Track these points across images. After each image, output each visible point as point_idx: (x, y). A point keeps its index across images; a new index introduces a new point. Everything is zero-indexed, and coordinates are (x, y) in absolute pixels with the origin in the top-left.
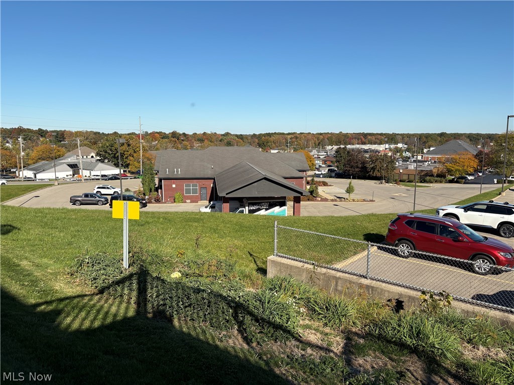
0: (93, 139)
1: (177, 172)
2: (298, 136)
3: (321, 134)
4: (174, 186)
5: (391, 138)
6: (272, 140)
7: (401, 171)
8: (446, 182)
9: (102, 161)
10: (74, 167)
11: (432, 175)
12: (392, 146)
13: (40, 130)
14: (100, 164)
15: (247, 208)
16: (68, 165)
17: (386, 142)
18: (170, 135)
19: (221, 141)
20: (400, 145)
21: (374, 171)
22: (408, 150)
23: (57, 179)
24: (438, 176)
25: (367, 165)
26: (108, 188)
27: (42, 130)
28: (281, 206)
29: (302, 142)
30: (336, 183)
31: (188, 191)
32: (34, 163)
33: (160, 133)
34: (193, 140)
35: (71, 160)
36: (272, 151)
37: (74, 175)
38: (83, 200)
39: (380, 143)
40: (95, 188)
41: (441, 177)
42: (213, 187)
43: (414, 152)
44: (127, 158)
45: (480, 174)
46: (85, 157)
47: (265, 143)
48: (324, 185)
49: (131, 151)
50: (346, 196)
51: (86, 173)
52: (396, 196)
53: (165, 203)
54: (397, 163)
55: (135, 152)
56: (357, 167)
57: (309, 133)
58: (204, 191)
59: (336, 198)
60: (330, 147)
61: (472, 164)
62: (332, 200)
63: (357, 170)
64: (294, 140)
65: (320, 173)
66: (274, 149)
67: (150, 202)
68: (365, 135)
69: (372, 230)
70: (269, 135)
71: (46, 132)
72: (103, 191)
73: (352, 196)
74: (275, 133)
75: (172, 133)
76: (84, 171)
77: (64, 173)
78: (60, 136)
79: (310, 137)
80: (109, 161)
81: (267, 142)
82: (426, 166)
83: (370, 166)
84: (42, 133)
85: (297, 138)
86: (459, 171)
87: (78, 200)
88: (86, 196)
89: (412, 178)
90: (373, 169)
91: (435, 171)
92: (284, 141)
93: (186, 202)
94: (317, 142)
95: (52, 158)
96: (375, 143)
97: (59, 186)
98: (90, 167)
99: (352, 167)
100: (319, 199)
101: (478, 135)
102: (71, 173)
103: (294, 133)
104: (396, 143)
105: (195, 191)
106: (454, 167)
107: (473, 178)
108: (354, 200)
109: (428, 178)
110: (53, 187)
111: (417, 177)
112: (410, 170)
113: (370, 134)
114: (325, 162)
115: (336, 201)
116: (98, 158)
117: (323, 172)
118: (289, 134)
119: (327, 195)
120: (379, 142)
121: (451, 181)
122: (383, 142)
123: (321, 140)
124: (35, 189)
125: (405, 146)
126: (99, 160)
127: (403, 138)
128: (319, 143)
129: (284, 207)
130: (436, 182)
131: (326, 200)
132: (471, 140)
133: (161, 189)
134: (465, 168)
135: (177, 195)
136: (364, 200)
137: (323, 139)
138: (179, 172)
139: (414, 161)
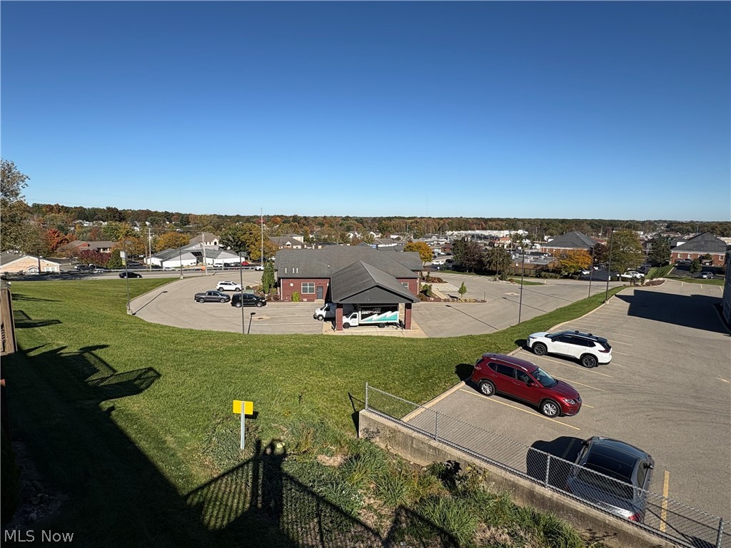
0: (218, 224)
1: (295, 271)
2: (419, 220)
3: (442, 219)
4: (292, 285)
5: (511, 224)
6: (392, 225)
7: (517, 265)
8: (561, 278)
9: (224, 249)
10: (198, 254)
11: (548, 271)
12: (513, 232)
13: (166, 213)
14: (223, 253)
15: (360, 312)
16: (193, 253)
17: (507, 229)
18: (291, 219)
19: (340, 225)
20: (520, 232)
21: (490, 265)
22: (527, 237)
23: (182, 266)
24: (553, 271)
25: (484, 259)
26: (230, 284)
27: (168, 213)
28: (393, 311)
29: (423, 226)
30: (451, 279)
31: (305, 290)
32: (161, 250)
33: (281, 217)
34: (314, 224)
35: (195, 248)
36: (392, 236)
37: (198, 262)
38: (207, 298)
39: (501, 229)
40: (218, 284)
41: (556, 272)
42: (329, 287)
43: (534, 240)
44: (248, 246)
45: (596, 268)
46: (208, 243)
47: (385, 228)
48: (440, 282)
49: (253, 240)
50: (459, 295)
51: (208, 261)
52: (508, 295)
53: (283, 301)
54: (514, 256)
55: (256, 241)
56: (474, 260)
57: (430, 218)
58: (320, 290)
59: (449, 297)
60: (450, 233)
61: (586, 261)
62: (445, 300)
63: (473, 263)
64: (414, 224)
65: (438, 263)
66: (394, 234)
67: (269, 300)
68: (486, 220)
69: (465, 360)
70: (389, 219)
71: (172, 215)
72: (226, 287)
73: (465, 296)
74: (395, 217)
75: (293, 217)
76: (207, 259)
77: (189, 261)
78: (184, 220)
79: (430, 222)
80: (231, 249)
81: (387, 227)
82: (543, 261)
83: (486, 260)
84: (168, 216)
85: (417, 222)
86: (574, 267)
87: (203, 298)
88: (210, 294)
89: (527, 272)
90: (490, 263)
91: (551, 266)
92: (404, 225)
93: (303, 301)
94: (438, 227)
95: (177, 246)
96: (495, 229)
97: (185, 280)
98: (213, 255)
99: (468, 260)
100: (433, 299)
101: (600, 221)
102: (195, 261)
103: (415, 218)
104: (516, 229)
105: (311, 290)
106: (569, 263)
107: (588, 273)
108: (466, 300)
109: (543, 273)
110: (179, 282)
111: (533, 272)
112: (527, 264)
113: (491, 220)
114: (444, 249)
115: (448, 301)
116: (221, 246)
117: (441, 263)
118: (409, 218)
119: (441, 294)
120: (499, 228)
121: (566, 277)
122: (504, 228)
123: (441, 225)
124: (163, 284)
125: (526, 232)
126: (222, 248)
127: (524, 224)
128: (440, 228)
129: (395, 313)
130: (551, 277)
131: (439, 300)
132: (592, 227)
133: (280, 286)
134: (580, 264)
135: (295, 294)
136: (476, 301)
137: (444, 224)
138: (296, 271)
139: (532, 254)
